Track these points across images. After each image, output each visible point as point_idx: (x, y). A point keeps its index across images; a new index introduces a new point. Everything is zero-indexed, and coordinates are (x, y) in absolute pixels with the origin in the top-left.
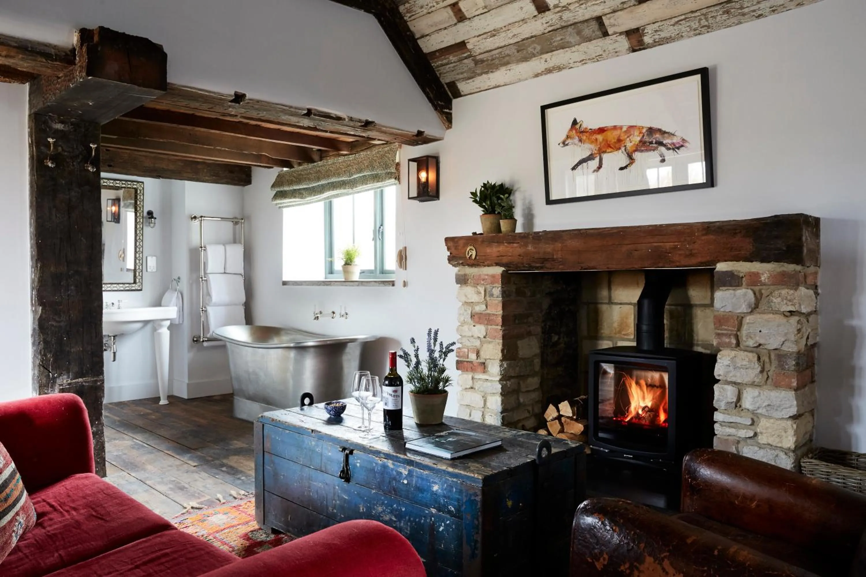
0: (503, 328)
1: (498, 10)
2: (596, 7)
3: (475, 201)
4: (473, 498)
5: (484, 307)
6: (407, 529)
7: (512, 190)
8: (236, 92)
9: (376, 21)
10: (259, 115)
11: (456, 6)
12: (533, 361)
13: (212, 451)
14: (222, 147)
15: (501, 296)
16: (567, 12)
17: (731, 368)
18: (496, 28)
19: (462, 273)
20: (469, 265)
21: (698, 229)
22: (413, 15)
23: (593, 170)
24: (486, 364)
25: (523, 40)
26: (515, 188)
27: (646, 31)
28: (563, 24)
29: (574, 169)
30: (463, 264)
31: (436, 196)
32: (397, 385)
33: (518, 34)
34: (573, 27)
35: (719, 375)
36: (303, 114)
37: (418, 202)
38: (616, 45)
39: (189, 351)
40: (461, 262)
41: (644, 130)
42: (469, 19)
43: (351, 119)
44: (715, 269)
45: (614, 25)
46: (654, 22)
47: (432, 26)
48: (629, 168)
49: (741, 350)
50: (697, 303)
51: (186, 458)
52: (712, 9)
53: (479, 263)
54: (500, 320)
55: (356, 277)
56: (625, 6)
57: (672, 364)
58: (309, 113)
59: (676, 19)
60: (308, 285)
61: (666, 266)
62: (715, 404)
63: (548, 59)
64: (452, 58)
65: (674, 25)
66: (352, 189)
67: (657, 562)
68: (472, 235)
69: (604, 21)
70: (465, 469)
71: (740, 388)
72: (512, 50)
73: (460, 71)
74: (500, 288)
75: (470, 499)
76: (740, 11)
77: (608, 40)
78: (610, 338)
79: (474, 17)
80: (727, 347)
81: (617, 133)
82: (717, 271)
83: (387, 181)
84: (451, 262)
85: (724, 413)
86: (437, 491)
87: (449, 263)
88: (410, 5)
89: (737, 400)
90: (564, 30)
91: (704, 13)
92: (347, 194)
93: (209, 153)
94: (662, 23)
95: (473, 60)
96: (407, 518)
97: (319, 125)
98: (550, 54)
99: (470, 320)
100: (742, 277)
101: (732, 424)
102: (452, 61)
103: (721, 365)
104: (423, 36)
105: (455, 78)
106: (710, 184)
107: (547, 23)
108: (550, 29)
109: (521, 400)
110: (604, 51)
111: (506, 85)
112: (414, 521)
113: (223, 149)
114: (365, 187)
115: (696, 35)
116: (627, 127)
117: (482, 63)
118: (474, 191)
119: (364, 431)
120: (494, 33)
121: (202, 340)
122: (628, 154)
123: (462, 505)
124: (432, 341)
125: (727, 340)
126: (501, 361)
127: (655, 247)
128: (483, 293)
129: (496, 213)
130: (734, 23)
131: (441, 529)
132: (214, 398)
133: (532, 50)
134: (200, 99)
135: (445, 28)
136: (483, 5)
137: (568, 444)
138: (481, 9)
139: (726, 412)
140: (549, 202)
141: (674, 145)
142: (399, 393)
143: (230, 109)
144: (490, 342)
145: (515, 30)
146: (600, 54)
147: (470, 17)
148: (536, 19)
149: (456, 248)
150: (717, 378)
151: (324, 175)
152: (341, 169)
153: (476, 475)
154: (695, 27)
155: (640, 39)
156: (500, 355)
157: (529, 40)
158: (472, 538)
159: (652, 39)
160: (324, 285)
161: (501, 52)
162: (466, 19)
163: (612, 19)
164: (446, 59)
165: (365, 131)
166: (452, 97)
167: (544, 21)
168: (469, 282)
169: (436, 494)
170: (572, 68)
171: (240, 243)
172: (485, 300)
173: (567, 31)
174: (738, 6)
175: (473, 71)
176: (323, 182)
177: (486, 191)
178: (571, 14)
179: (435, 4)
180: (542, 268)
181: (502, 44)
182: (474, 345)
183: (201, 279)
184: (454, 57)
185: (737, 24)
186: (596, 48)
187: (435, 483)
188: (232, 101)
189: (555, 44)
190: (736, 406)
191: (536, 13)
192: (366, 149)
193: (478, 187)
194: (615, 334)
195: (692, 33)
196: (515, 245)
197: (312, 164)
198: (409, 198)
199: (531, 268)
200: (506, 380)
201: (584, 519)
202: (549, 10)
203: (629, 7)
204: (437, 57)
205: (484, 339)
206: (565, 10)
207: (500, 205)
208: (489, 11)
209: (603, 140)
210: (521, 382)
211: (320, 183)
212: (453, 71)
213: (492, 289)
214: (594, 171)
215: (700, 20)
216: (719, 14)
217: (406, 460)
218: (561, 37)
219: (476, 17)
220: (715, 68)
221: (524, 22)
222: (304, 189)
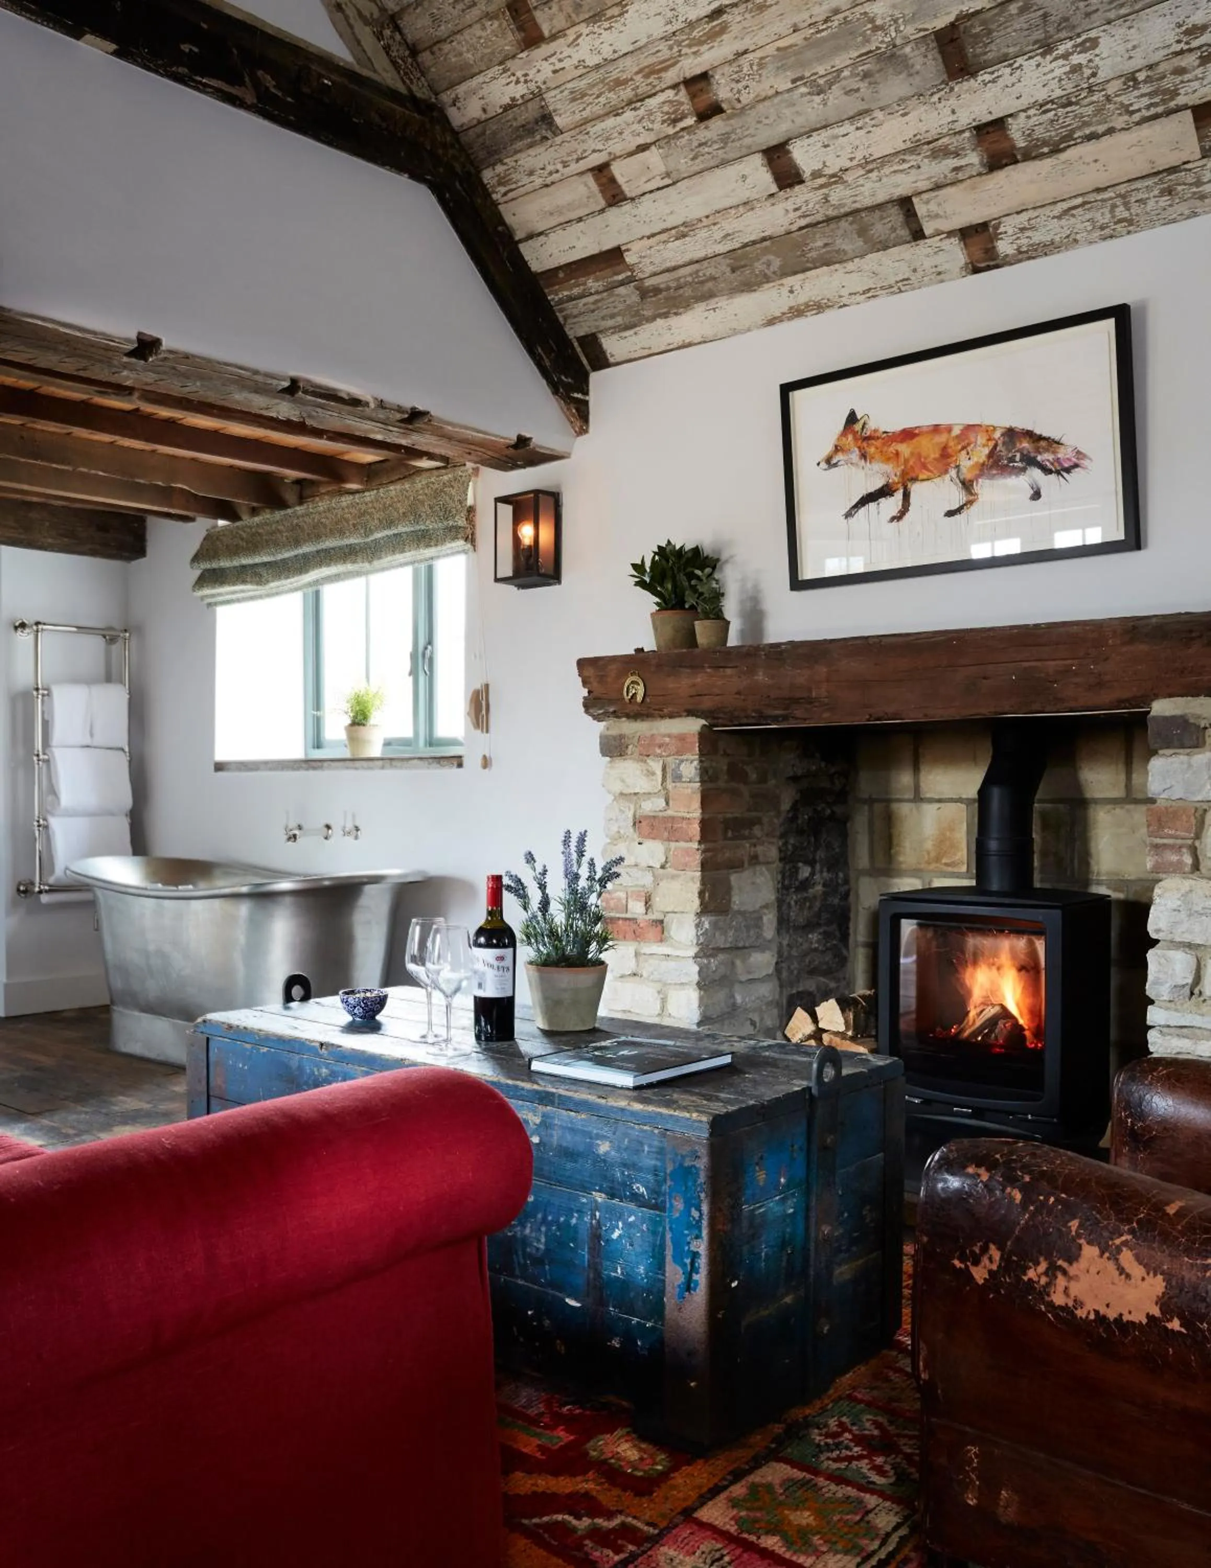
0: (703, 846)
1: (696, 179)
2: (900, 178)
3: (641, 584)
4: (687, 1163)
5: (661, 803)
6: (539, 1241)
7: (718, 560)
8: (140, 334)
9: (433, 199)
10: (187, 389)
11: (605, 172)
12: (761, 918)
13: (74, 1117)
14: (90, 469)
15: (698, 779)
16: (841, 187)
17: (1183, 915)
18: (688, 220)
19: (614, 732)
20: (628, 716)
21: (1115, 632)
22: (511, 190)
23: (889, 518)
24: (665, 924)
25: (745, 245)
26: (724, 557)
27: (1002, 230)
28: (831, 212)
29: (848, 515)
30: (616, 715)
31: (554, 576)
32: (505, 946)
33: (733, 233)
34: (850, 219)
35: (1158, 931)
36: (280, 388)
37: (516, 589)
38: (940, 258)
39: (8, 913)
40: (611, 710)
41: (997, 435)
42: (633, 199)
43: (381, 404)
44: (1149, 712)
45: (937, 216)
46: (1019, 210)
47: (551, 214)
48: (965, 513)
49: (1202, 878)
50: (1098, 795)
51: (17, 1132)
52: (1138, 185)
53: (651, 711)
54: (695, 829)
55: (376, 750)
56: (960, 176)
57: (1052, 917)
58: (294, 388)
59: (1065, 206)
60: (270, 769)
61: (1048, 708)
62: (1150, 990)
63: (797, 287)
64: (592, 284)
65: (1059, 217)
66: (370, 562)
67: (1107, 1255)
68: (633, 653)
69: (916, 207)
70: (668, 1104)
71: (1199, 956)
72: (723, 266)
73: (605, 312)
74: (696, 763)
75: (681, 1165)
76: (1195, 190)
77: (922, 248)
78: (916, 872)
79: (644, 194)
80: (1174, 872)
81: (942, 438)
82: (1154, 717)
83: (449, 545)
84: (591, 711)
85: (1167, 1009)
86: (606, 1153)
87: (587, 712)
88: (505, 167)
89: (1194, 979)
90: (833, 226)
91: (1123, 192)
92: (358, 574)
93: (61, 479)
94: (1036, 213)
95: (637, 288)
96: (540, 1216)
97: (310, 416)
98: (800, 276)
99: (632, 830)
100: (1205, 728)
101: (1185, 1030)
102: (593, 291)
103: (1163, 908)
104: (531, 236)
105: (597, 327)
106: (1133, 543)
107: (796, 210)
108: (803, 222)
109: (739, 999)
110: (915, 270)
111: (705, 342)
112: (556, 1222)
113: (93, 472)
114: (399, 557)
115: (1104, 239)
116: (961, 427)
117: (655, 295)
118: (640, 563)
119: (433, 1044)
120: (683, 231)
121: (37, 889)
122: (963, 483)
123: (665, 1180)
124: (574, 856)
125: (1174, 858)
126: (698, 915)
127: (1025, 669)
128: (659, 773)
129: (687, 606)
130: (1181, 215)
131: (615, 1235)
132: (65, 1014)
133: (764, 267)
134: (62, 348)
135: (580, 220)
136: (663, 169)
137: (868, 1060)
138: (658, 178)
139: (1172, 1005)
140: (797, 584)
141: (1060, 464)
142: (508, 962)
143: (125, 373)
144: (673, 877)
145: (729, 225)
146: (906, 277)
147: (633, 195)
148: (772, 200)
149: (602, 679)
150: (1154, 936)
151: (308, 535)
152: (347, 521)
153: (695, 1115)
154: (1102, 221)
155: (990, 246)
156: (695, 904)
157: (758, 246)
158: (686, 1248)
159: (1015, 247)
160: (307, 769)
161: (698, 271)
162: (625, 199)
163: (932, 202)
164: (579, 286)
165: (408, 432)
166: (588, 368)
167: (790, 205)
168: (629, 751)
169: (605, 1161)
170: (845, 305)
171: (121, 682)
172: (665, 788)
173: (838, 228)
174: (1190, 179)
175: (638, 311)
176: (307, 549)
177: (664, 562)
178: (848, 193)
179: (559, 166)
180: (785, 718)
181: (701, 254)
182: (641, 883)
183: (35, 758)
184: (597, 280)
185: (1188, 217)
186: (897, 264)
187: (604, 1138)
188: (131, 354)
189: (813, 254)
190: (1192, 994)
191: (774, 188)
192: (400, 479)
193: (647, 554)
194: (929, 863)
195: (1097, 233)
196: (729, 671)
197: (282, 513)
198: (497, 580)
199: (762, 718)
200: (707, 956)
201: (945, 1181)
202: (802, 182)
203: (970, 178)
204: (561, 282)
205: (661, 871)
206: (835, 183)
207: (694, 589)
208: (674, 183)
209: (912, 454)
210: (738, 962)
211: (300, 551)
212: (593, 311)
213: (679, 764)
214: (893, 519)
215: (1114, 206)
216: (1152, 194)
217: (537, 1092)
218: (826, 241)
219: (647, 196)
220: (1143, 308)
221: (748, 207)
222: (265, 564)
